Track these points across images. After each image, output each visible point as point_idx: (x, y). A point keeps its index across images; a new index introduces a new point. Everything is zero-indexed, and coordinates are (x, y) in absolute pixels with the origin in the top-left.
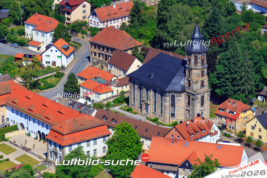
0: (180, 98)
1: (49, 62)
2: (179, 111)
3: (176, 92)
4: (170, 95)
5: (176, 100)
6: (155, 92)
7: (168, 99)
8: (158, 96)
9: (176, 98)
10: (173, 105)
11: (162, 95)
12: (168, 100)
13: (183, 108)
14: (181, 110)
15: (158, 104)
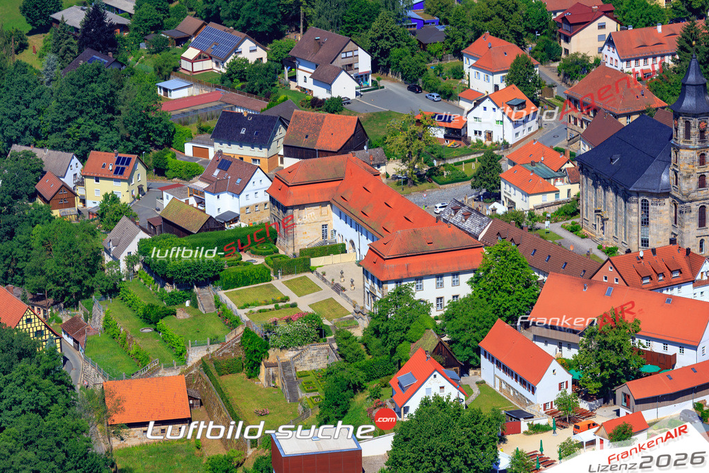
0: (658, 208)
1: (480, 133)
2: (657, 235)
3: (651, 195)
4: (640, 200)
5: (651, 211)
6: (616, 193)
7: (635, 207)
8: (621, 201)
9: (650, 206)
10: (645, 222)
11: (626, 200)
12: (635, 210)
13: (665, 230)
14: (661, 233)
15: (622, 219)
